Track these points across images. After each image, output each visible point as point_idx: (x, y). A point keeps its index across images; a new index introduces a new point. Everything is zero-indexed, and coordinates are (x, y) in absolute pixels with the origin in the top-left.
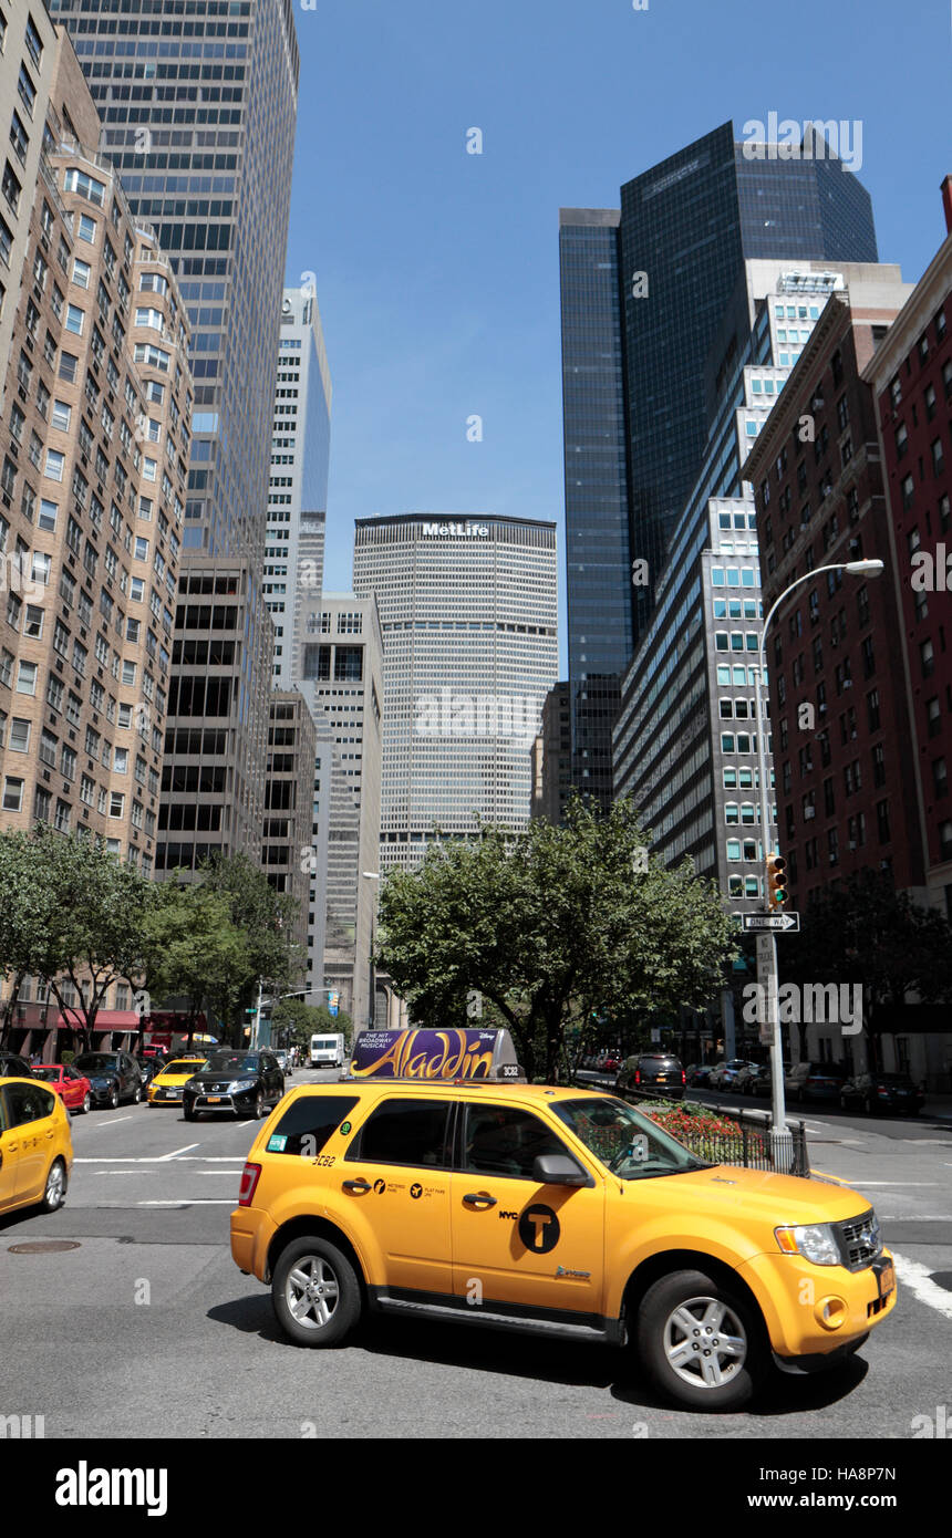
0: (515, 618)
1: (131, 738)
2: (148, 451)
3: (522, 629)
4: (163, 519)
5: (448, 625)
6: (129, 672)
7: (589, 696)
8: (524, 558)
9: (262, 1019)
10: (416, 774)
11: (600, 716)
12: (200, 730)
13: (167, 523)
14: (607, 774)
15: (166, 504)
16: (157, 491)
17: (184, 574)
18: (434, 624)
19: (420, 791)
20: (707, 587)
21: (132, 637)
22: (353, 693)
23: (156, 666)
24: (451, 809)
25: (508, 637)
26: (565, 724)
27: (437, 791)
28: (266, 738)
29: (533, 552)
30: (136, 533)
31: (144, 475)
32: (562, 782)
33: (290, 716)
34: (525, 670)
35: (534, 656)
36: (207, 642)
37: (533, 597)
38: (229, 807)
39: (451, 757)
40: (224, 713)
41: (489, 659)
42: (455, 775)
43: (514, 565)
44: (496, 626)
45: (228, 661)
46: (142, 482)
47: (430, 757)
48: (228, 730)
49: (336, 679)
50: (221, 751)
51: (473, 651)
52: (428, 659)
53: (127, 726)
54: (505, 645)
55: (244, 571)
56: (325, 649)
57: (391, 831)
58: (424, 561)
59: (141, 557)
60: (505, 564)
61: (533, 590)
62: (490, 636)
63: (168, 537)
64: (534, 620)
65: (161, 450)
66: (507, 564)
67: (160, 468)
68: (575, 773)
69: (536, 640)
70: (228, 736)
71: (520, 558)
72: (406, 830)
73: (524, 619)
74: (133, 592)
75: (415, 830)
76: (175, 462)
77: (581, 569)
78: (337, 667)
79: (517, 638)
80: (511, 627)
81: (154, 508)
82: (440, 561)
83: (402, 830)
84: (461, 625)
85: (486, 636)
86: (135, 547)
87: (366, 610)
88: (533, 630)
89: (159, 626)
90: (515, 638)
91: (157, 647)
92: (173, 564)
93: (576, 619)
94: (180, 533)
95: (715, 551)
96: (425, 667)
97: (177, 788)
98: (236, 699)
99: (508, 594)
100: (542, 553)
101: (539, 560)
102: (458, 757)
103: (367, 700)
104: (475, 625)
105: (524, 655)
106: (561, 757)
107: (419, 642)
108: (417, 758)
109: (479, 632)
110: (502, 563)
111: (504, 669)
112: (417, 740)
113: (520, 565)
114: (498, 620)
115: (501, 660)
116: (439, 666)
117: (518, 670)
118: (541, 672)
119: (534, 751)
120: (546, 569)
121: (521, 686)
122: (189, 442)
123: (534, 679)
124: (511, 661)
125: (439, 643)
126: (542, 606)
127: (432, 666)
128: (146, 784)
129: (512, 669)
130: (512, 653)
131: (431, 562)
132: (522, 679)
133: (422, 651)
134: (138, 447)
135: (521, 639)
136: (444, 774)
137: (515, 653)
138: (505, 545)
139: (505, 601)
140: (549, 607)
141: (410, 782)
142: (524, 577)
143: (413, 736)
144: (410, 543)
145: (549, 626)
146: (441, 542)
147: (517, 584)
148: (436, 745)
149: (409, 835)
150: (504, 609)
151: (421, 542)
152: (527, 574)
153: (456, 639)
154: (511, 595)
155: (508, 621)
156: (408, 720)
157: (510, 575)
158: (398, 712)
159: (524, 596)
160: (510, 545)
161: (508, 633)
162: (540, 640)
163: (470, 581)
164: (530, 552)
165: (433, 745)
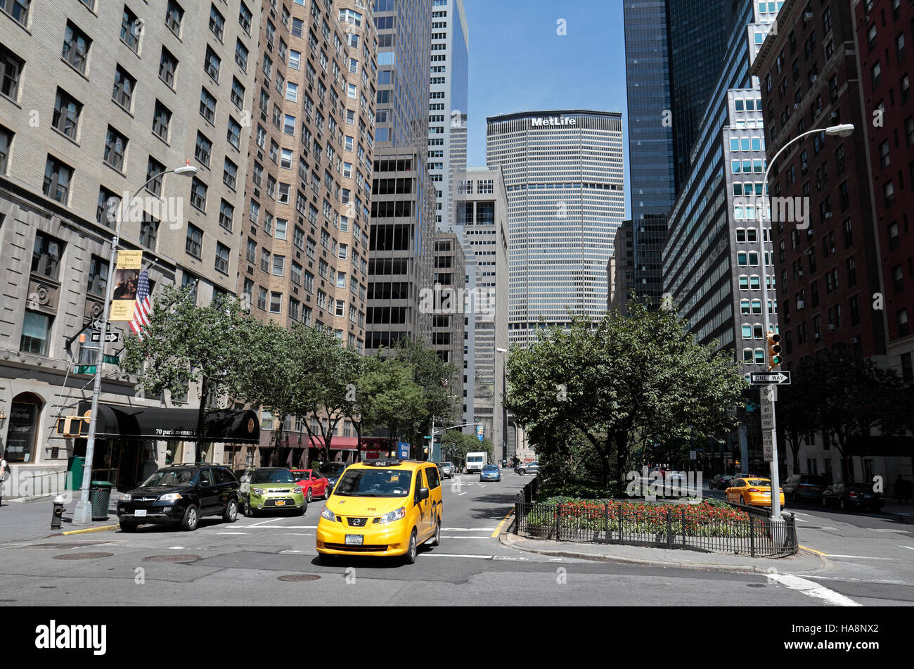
0: (594, 179)
1: (347, 265)
2: (351, 79)
3: (600, 186)
4: (362, 123)
5: (550, 185)
6: (345, 224)
7: (646, 229)
8: (600, 139)
9: (435, 442)
10: (532, 284)
11: (654, 243)
12: (391, 259)
13: (365, 126)
14: (659, 282)
15: (363, 114)
16: (357, 105)
17: (377, 159)
18: (541, 186)
19: (534, 296)
20: (726, 152)
21: (346, 200)
22: (489, 232)
23: (361, 219)
25: (590, 192)
26: (630, 249)
27: (545, 295)
28: (433, 263)
29: (606, 134)
30: (345, 134)
31: (349, 95)
33: (448, 249)
34: (602, 214)
35: (608, 204)
36: (393, 202)
37: (607, 165)
38: (410, 308)
39: (555, 273)
40: (405, 247)
41: (578, 207)
42: (557, 284)
43: (594, 143)
44: (582, 185)
45: (407, 214)
46: (348, 100)
47: (540, 273)
48: (408, 259)
49: (477, 224)
50: (404, 272)
51: (568, 203)
52: (538, 208)
53: (344, 257)
54: (588, 197)
55: (415, 155)
56: (470, 204)
57: (516, 322)
58: (533, 144)
59: (349, 149)
60: (587, 142)
61: (607, 159)
62: (578, 192)
63: (365, 135)
64: (607, 180)
65: (358, 78)
66: (589, 143)
67: (358, 90)
68: (637, 281)
69: (608, 193)
70: (409, 262)
71: (598, 139)
72: (525, 321)
73: (601, 180)
74: (345, 171)
75: (531, 321)
76: (368, 86)
77: (639, 144)
78: (478, 216)
79: (597, 193)
80: (592, 185)
81: (356, 116)
82: (544, 143)
83: (523, 321)
84: (559, 185)
85: (576, 192)
86: (345, 142)
87: (496, 177)
88: (607, 187)
89: (362, 193)
90: (595, 192)
91: (361, 206)
92: (370, 152)
93: (637, 178)
94: (373, 132)
95: (732, 127)
96: (536, 214)
97: (377, 297)
98: (413, 238)
99: (590, 163)
100: (612, 135)
101: (610, 139)
102: (559, 273)
103: (498, 237)
104: (568, 185)
105: (602, 203)
106: (627, 271)
107: (531, 198)
108: (532, 273)
109: (571, 189)
110: (585, 142)
111: (589, 213)
112: (531, 262)
113: (598, 143)
114: (583, 181)
115: (586, 208)
116: (545, 213)
117: (597, 214)
118: (613, 215)
119: (609, 268)
120: (615, 145)
121: (600, 225)
122: (376, 72)
123: (608, 220)
124: (593, 208)
125: (544, 197)
126: (613, 170)
127: (540, 213)
128: (358, 295)
129: (593, 213)
130: (593, 203)
131: (537, 143)
132: (600, 219)
133: (534, 203)
134: (344, 77)
135: (599, 193)
136: (550, 284)
137: (595, 203)
138: (586, 130)
139: (588, 168)
140: (618, 171)
141: (527, 290)
142: (600, 151)
143: (529, 260)
144: (523, 132)
145: (618, 183)
146: (544, 130)
147: (596, 156)
148: (544, 265)
149: (527, 324)
150: (588, 174)
151: (531, 131)
152: (602, 149)
153: (556, 195)
154: (592, 164)
155: (590, 182)
156: (525, 249)
157: (591, 150)
158: (519, 244)
159: (600, 164)
160: (591, 130)
161: (590, 189)
162: (612, 193)
163: (564, 155)
164: (604, 134)
165: (542, 265)
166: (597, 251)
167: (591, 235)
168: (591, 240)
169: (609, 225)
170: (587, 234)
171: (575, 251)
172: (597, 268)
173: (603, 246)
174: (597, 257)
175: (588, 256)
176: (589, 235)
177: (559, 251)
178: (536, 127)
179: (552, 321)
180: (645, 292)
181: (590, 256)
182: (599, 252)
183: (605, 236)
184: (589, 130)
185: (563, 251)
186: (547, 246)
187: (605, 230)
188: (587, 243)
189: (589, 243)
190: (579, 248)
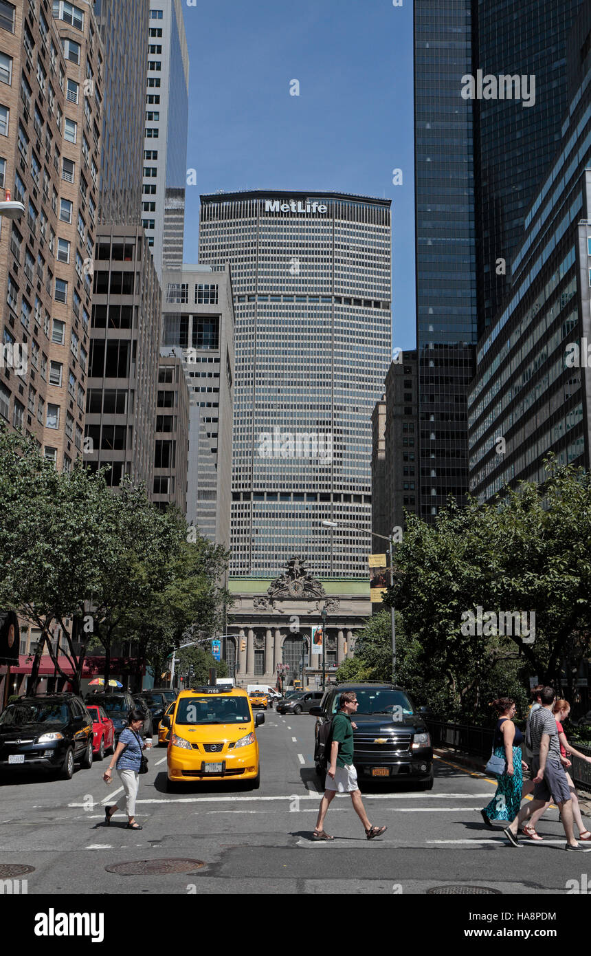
0: (351, 292)
1: (61, 394)
2: (68, 112)
3: (358, 302)
4: (84, 183)
5: (289, 298)
6: (59, 331)
7: (436, 364)
8: (360, 235)
11: (447, 383)
12: (101, 390)
13: (87, 186)
14: (463, 438)
15: (85, 166)
16: (79, 154)
17: (105, 240)
18: (276, 297)
20: (583, 256)
21: (60, 297)
22: (210, 360)
23: (80, 326)
24: (291, 470)
25: (345, 310)
26: (410, 391)
28: (155, 401)
29: (369, 229)
30: (60, 195)
31: (66, 136)
32: (405, 445)
33: (169, 380)
34: (360, 341)
35: (369, 327)
36: (106, 306)
37: (369, 272)
38: (129, 463)
39: (292, 423)
40: (123, 374)
41: (327, 331)
43: (352, 241)
44: (333, 299)
45: (126, 324)
46: (64, 144)
47: (271, 422)
48: (127, 391)
49: (194, 347)
50: (121, 411)
51: (312, 323)
52: (270, 329)
53: (58, 383)
54: (342, 317)
55: (139, 238)
56: (184, 318)
57: (235, 490)
58: (266, 237)
59: (66, 219)
60: (343, 240)
61: (369, 265)
62: (328, 308)
63: (88, 201)
64: (369, 294)
65: (80, 111)
66: (345, 240)
67: (80, 130)
69: (369, 313)
70: (128, 397)
71: (356, 235)
72: (249, 490)
73: (360, 293)
74: (60, 252)
75: (257, 490)
76: (91, 124)
77: (430, 243)
78: (194, 336)
79: (354, 311)
80: (348, 301)
81: (76, 170)
82: (281, 237)
83: (245, 490)
84: (301, 298)
85: (325, 308)
86: (60, 208)
87: (222, 281)
88: (368, 303)
89: (82, 287)
90: (351, 311)
91: (80, 308)
92: (92, 227)
93: (425, 292)
94: (96, 196)
96: (267, 337)
98: (134, 361)
99: (345, 269)
100: (378, 230)
101: (375, 237)
102: (298, 423)
103: (222, 367)
104: (314, 298)
105: (360, 326)
106: (404, 421)
107: (261, 314)
109: (318, 304)
110: (339, 239)
111: (342, 339)
112: (259, 406)
113: (357, 241)
114: (335, 294)
115: (338, 332)
116: (280, 337)
117: (354, 341)
118: (375, 343)
119: (375, 416)
120: (380, 245)
121: (357, 356)
122: (100, 106)
123: (368, 349)
124: (348, 332)
125: (280, 315)
126: (378, 280)
127: (274, 337)
128: (73, 439)
129: (348, 340)
130: (348, 325)
131: (273, 237)
132: (358, 349)
133: (265, 322)
134: (59, 108)
135: (357, 311)
137: (351, 325)
138: (342, 221)
139: (342, 276)
140: (384, 281)
141: (253, 445)
142: (360, 253)
143: (256, 402)
144: (252, 219)
145: (383, 299)
146: (282, 219)
147: (354, 259)
148: (278, 410)
149: (252, 494)
150: (342, 283)
151: (263, 219)
152: (363, 250)
153: (296, 311)
154: (348, 270)
155: (345, 295)
156: (251, 387)
157: (348, 251)
158: (242, 379)
159: (360, 271)
160: (348, 222)
161: (345, 306)
162: (375, 313)
163: (309, 256)
164: (366, 228)
165: (275, 410)
166: (352, 394)
167: (345, 370)
168: (345, 378)
169: (369, 357)
170: (339, 369)
171: (321, 392)
172: (351, 417)
173: (360, 387)
174: (351, 401)
175: (339, 400)
176: (342, 370)
177: (299, 391)
178: (270, 213)
179: (287, 490)
180: (433, 451)
181: (343, 401)
182: (354, 394)
183: (363, 372)
184: (345, 222)
185: (306, 391)
186: (283, 383)
187: (362, 364)
188: (338, 381)
189: (341, 381)
190: (327, 388)
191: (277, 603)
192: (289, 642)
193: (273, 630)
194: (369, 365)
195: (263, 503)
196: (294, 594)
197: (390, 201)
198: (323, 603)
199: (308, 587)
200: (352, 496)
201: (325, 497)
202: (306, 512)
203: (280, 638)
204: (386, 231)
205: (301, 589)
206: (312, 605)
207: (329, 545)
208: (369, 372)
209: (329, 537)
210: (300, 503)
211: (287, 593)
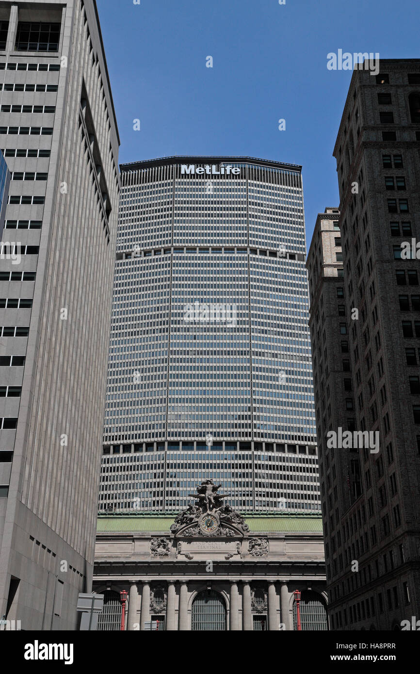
0: (266, 244)
5: (204, 250)
8: (273, 194)
10: (174, 384)
18: (192, 250)
19: (177, 401)
22: (42, 68)
24: (208, 417)
25: (261, 260)
29: (281, 190)
34: (277, 290)
35: (285, 277)
37: (283, 227)
39: (208, 368)
41: (244, 279)
42: (212, 384)
43: (265, 199)
44: (249, 250)
47: (188, 368)
51: (228, 272)
52: (187, 279)
54: (258, 267)
57: (149, 440)
58: (182, 196)
60: (256, 198)
61: (283, 221)
62: (243, 259)
66: (259, 198)
69: (285, 264)
71: (270, 194)
72: (163, 439)
73: (275, 246)
75: (172, 439)
80: (263, 252)
82: (197, 196)
83: (159, 439)
84: (217, 250)
85: (240, 259)
90: (267, 261)
96: (183, 286)
99: (259, 224)
100: (290, 191)
101: (287, 197)
102: (215, 368)
104: (229, 250)
105: (276, 276)
107: (177, 265)
108: (175, 368)
109: (233, 255)
110: (253, 197)
111: (258, 287)
112: (175, 353)
113: (271, 200)
114: (250, 246)
115: (255, 280)
116: (196, 286)
117: (270, 289)
118: (292, 292)
120: (293, 204)
121: (275, 304)
123: (287, 298)
124: (264, 281)
125: (196, 265)
126: (292, 235)
127: (189, 286)
129: (265, 288)
130: (264, 274)
131: (188, 196)
132: (275, 297)
133: (180, 272)
135: (273, 262)
136: (202, 384)
137: (268, 275)
138: (255, 182)
139: (257, 230)
140: (298, 236)
141: (168, 392)
142: (273, 210)
143: (171, 349)
144: (169, 181)
145: (298, 252)
146: (197, 180)
147: (268, 215)
148: (194, 357)
149: (166, 444)
150: (257, 236)
151: (179, 180)
152: (276, 207)
153: (212, 262)
154: (263, 224)
155: (260, 247)
156: (166, 334)
157: (262, 208)
158: (157, 327)
159: (274, 226)
160: (261, 183)
161: (260, 257)
162: (290, 264)
163: (224, 212)
164: (279, 189)
165: (191, 357)
166: (270, 340)
167: (262, 317)
168: (262, 324)
169: (286, 305)
170: (256, 316)
171: (238, 337)
172: (270, 363)
173: (279, 333)
174: (270, 347)
175: (257, 346)
176: (259, 316)
177: (215, 337)
178: (186, 176)
179: (203, 439)
181: (261, 346)
182: (273, 340)
183: (281, 319)
184: (258, 183)
185: (222, 337)
186: (198, 330)
187: (281, 312)
188: (256, 327)
189: (259, 327)
190: (244, 334)
191: (184, 546)
192: (201, 603)
193: (178, 584)
194: (287, 312)
195: (178, 452)
196: (207, 531)
197: (301, 167)
198: (246, 545)
199: (225, 522)
200: (275, 445)
201: (245, 446)
202: (225, 462)
203: (188, 596)
204: (298, 192)
205: (215, 525)
206: (232, 546)
207: (251, 498)
208: (287, 320)
209: (251, 489)
210: (218, 452)
211: (197, 530)
